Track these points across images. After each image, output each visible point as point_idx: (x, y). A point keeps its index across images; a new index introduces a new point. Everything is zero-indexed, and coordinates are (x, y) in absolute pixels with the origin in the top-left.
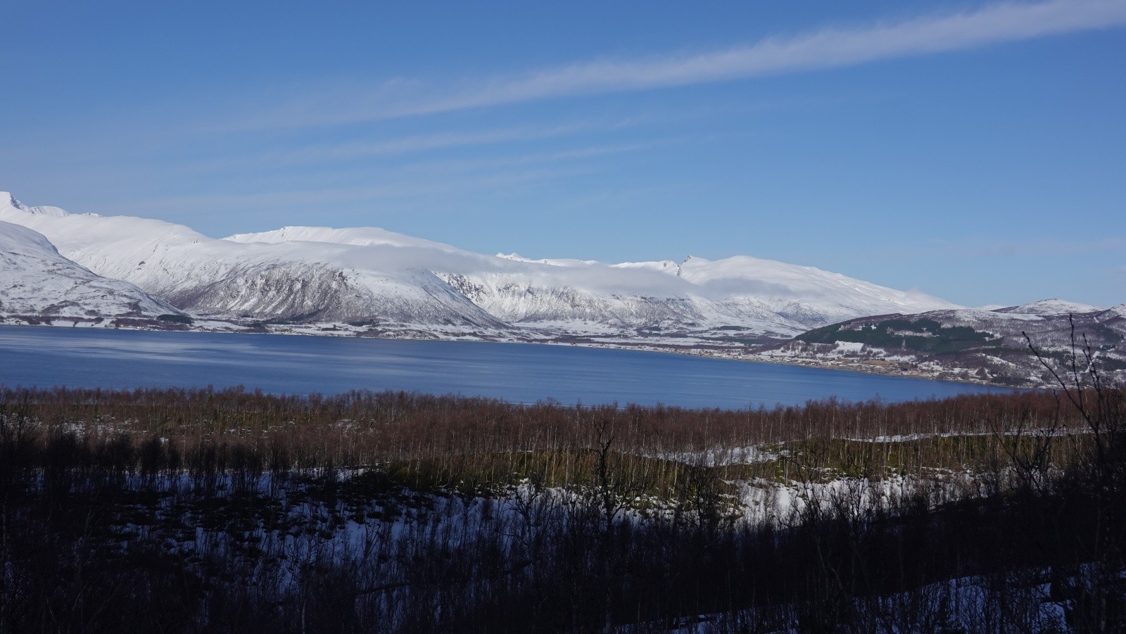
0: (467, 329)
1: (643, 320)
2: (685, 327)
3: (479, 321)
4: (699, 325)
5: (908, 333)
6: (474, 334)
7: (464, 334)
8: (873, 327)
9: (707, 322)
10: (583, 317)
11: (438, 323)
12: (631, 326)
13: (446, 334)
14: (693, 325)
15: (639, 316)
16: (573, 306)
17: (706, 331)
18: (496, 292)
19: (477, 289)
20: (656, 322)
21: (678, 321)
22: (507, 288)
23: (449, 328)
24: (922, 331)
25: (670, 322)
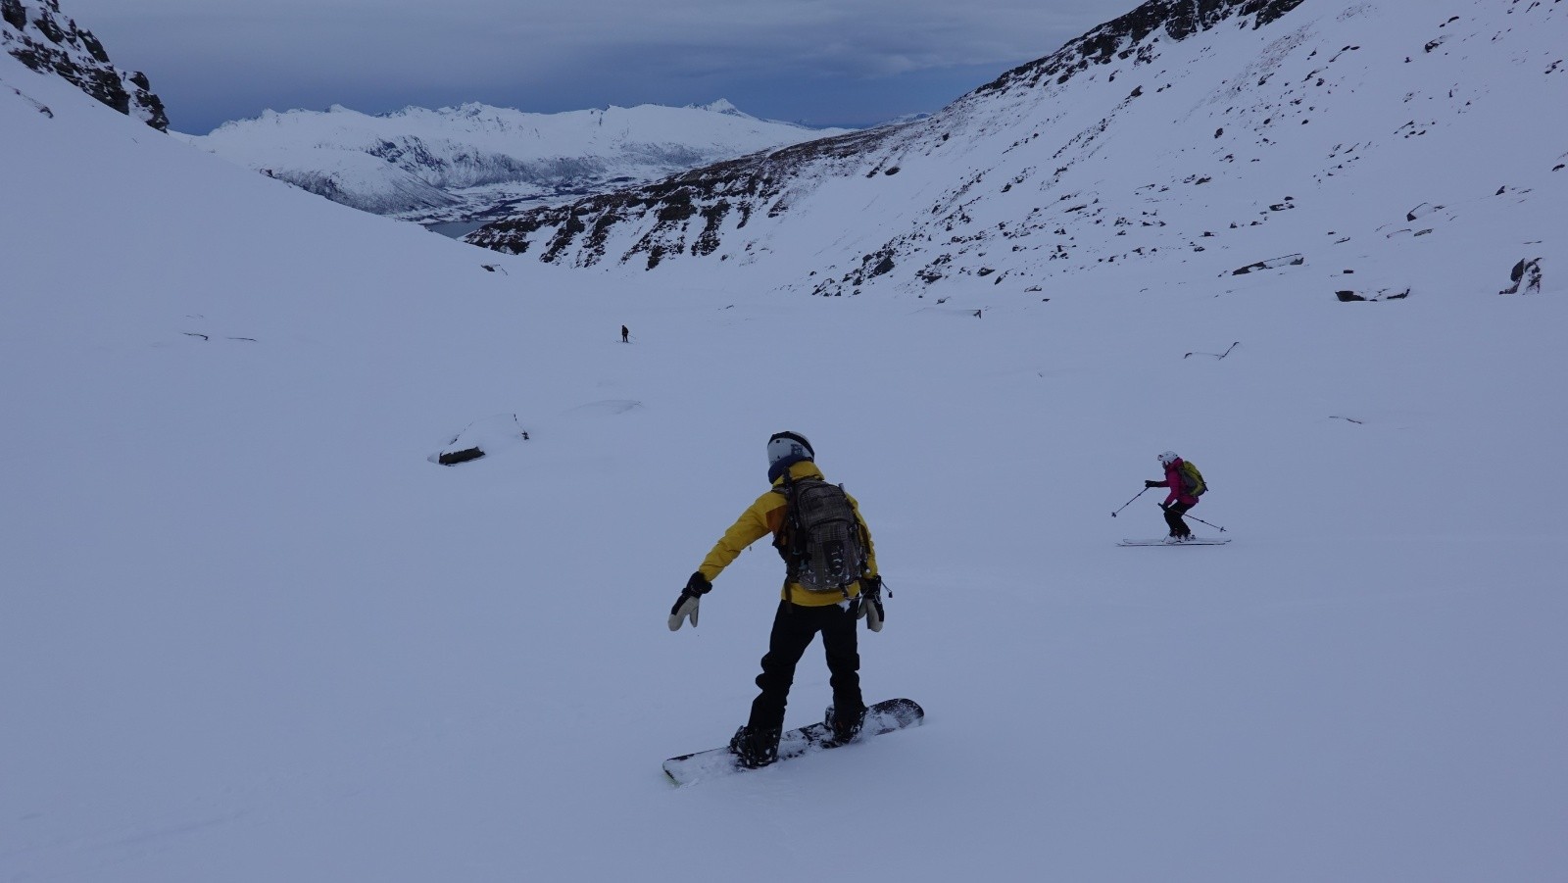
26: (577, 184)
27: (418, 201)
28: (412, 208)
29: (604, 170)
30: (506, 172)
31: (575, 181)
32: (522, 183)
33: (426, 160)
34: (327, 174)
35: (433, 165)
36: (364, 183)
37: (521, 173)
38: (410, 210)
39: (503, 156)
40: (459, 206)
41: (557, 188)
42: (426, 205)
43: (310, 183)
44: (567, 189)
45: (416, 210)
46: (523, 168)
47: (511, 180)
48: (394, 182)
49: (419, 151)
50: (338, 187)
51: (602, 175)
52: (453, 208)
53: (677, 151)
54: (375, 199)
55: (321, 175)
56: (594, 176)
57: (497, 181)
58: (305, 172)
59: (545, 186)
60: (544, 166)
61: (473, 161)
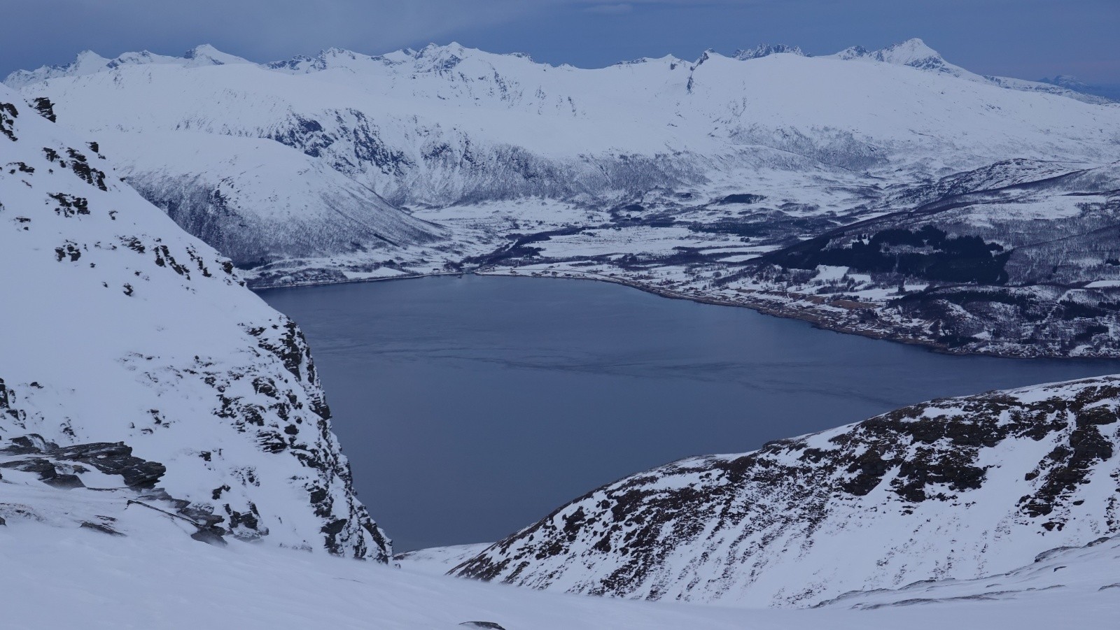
0: (380, 255)
1: (622, 193)
2: (676, 200)
3: (396, 236)
4: (698, 196)
5: (906, 248)
6: (390, 264)
7: (377, 265)
8: (866, 242)
9: (710, 188)
10: (540, 192)
11: (344, 251)
12: (604, 204)
13: (355, 269)
14: (688, 196)
15: (617, 185)
16: (528, 176)
17: (702, 208)
18: (421, 162)
19: (394, 159)
20: (639, 195)
21: (669, 192)
22: (436, 154)
23: (359, 258)
24: (922, 245)
25: (658, 193)
26: (652, 206)
27: (367, 234)
28: (357, 246)
29: (703, 180)
30: (519, 179)
31: (649, 199)
32: (547, 200)
33: (374, 153)
34: (211, 180)
35: (386, 163)
36: (274, 199)
37: (547, 183)
38: (353, 251)
39: (515, 150)
40: (437, 244)
41: (613, 212)
42: (381, 241)
43: (182, 197)
44: (635, 214)
45: (364, 250)
46: (550, 173)
47: (527, 194)
48: (325, 197)
49: (362, 136)
50: (230, 205)
51: (700, 188)
52: (428, 247)
53: (840, 144)
54: (293, 228)
55: (201, 182)
56: (686, 190)
57: (502, 195)
58: (173, 174)
59: (592, 207)
60: (590, 169)
61: (459, 157)
